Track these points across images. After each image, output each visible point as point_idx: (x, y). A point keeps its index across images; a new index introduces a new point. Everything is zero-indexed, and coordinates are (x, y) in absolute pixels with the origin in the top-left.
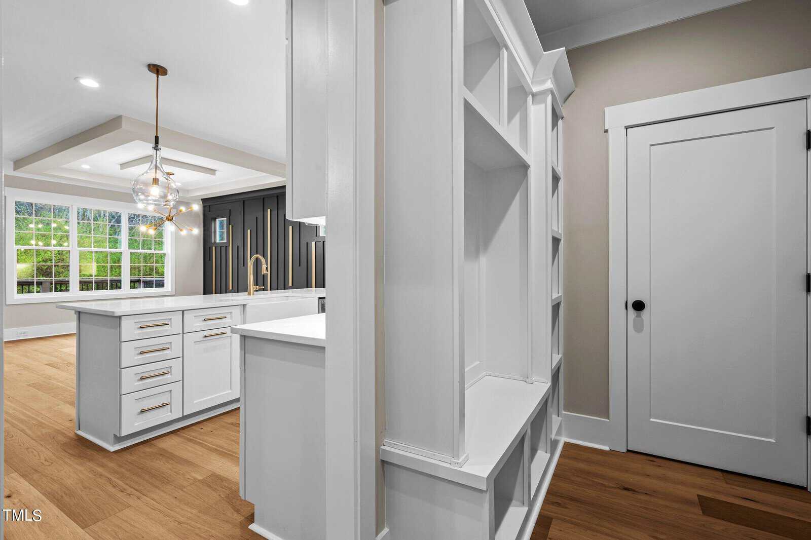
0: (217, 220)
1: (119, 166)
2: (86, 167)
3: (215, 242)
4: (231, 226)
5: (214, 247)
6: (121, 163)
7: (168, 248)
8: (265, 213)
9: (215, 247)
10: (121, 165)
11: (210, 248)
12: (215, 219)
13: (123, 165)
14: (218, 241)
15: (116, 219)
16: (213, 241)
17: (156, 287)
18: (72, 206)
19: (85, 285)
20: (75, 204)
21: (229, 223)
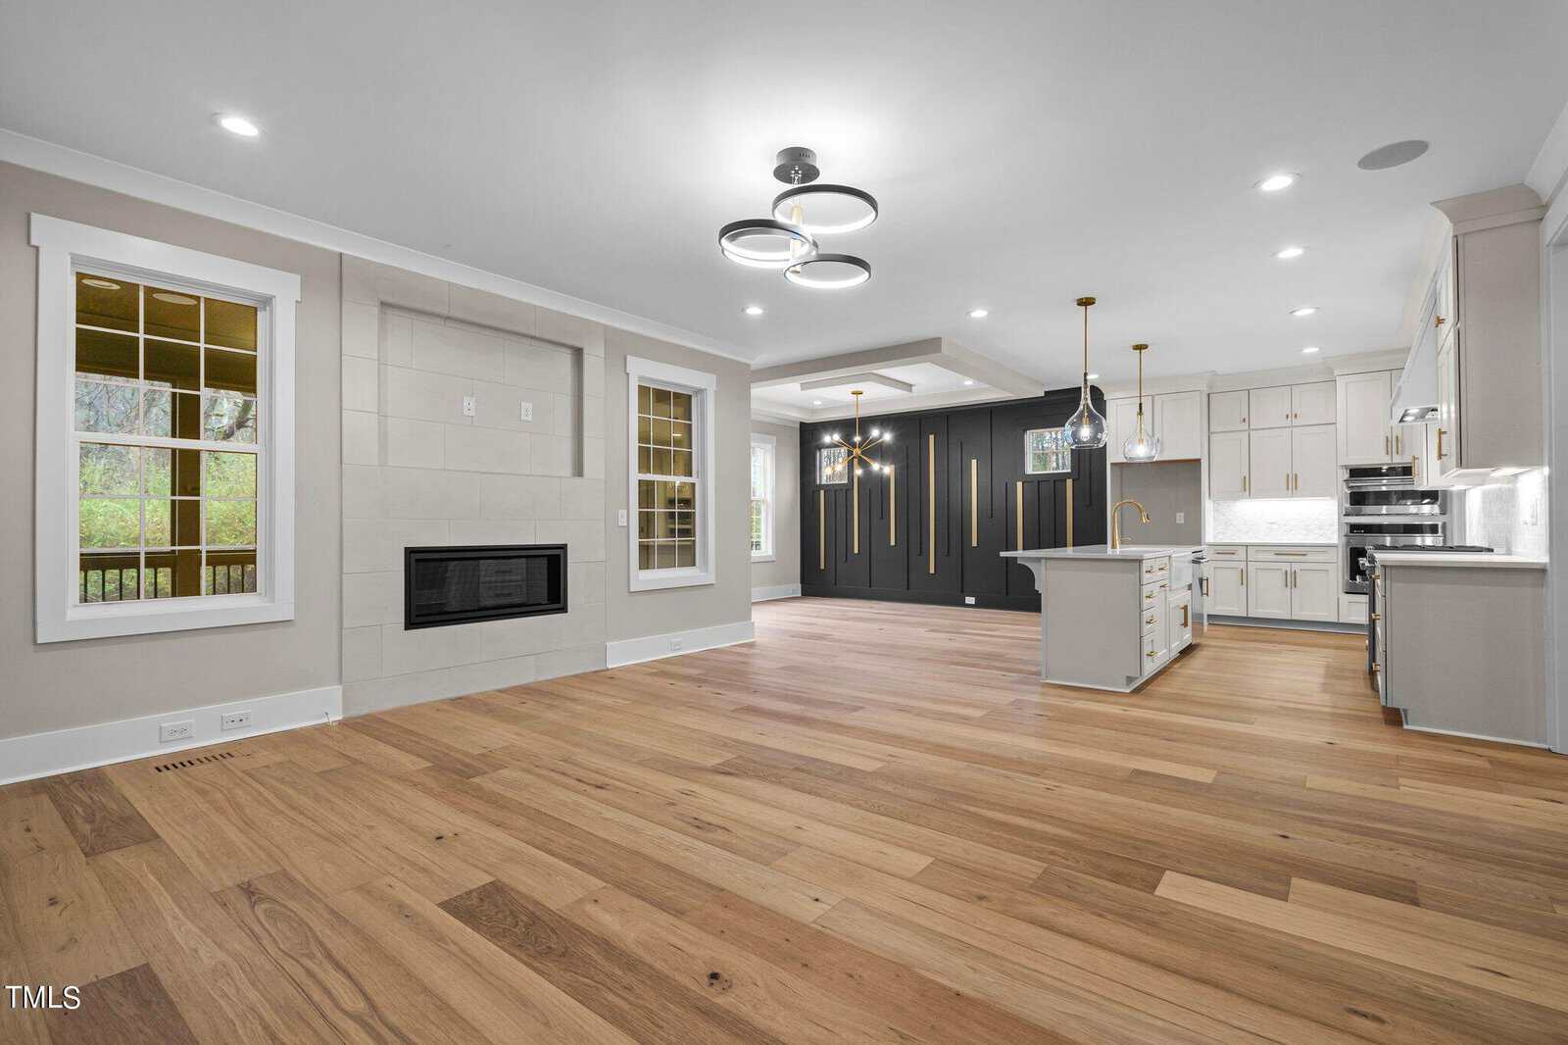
0: (824, 451)
3: (822, 484)
5: (823, 492)
7: (767, 493)
8: (924, 440)
9: (825, 491)
11: (813, 492)
12: (820, 449)
14: (824, 482)
16: (818, 482)
17: (755, 549)
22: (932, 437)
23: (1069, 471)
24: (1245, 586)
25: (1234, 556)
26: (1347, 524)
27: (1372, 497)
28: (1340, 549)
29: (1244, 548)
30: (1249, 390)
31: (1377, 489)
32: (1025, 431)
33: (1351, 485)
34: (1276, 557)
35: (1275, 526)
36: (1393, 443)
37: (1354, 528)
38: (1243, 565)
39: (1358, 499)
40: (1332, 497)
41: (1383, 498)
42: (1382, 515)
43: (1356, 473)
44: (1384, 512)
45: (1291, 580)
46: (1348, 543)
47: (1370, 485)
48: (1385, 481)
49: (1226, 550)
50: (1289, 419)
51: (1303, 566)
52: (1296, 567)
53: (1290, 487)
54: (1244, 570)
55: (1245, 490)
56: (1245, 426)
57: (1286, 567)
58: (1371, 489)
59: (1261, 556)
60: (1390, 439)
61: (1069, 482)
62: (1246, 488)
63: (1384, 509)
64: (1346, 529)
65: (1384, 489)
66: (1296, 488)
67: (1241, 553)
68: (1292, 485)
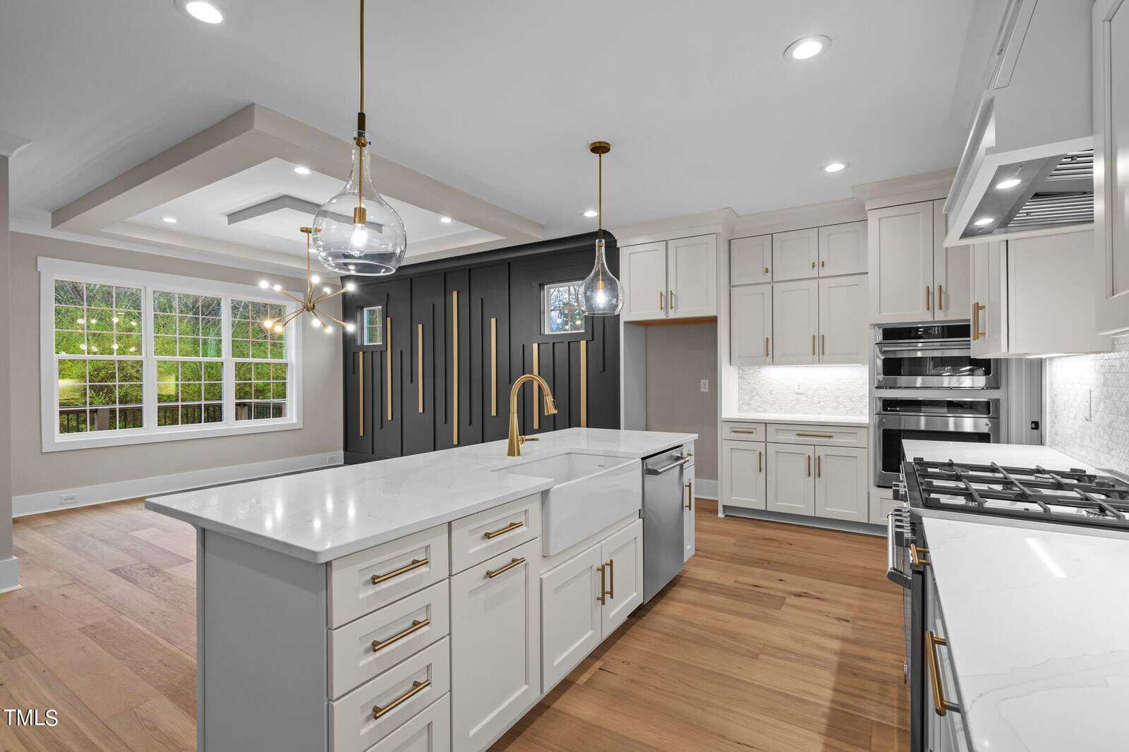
0: (365, 310)
1: (227, 217)
2: (170, 220)
3: (362, 345)
4: (389, 319)
5: (361, 353)
6: (229, 213)
7: (292, 355)
8: (448, 297)
9: (364, 353)
10: (229, 216)
11: (355, 355)
12: (362, 308)
13: (234, 217)
14: (366, 343)
15: (212, 308)
16: (359, 343)
17: (273, 417)
18: (145, 288)
19: (168, 415)
20: (149, 285)
21: (386, 314)
22: (455, 293)
23: (583, 331)
24: (763, 471)
25: (751, 435)
26: (880, 398)
27: (906, 364)
28: (871, 430)
29: (764, 425)
30: (772, 234)
31: (912, 355)
32: (542, 286)
33: (885, 349)
34: (798, 438)
35: (803, 398)
36: (936, 296)
37: (889, 404)
38: (761, 448)
39: (893, 367)
40: (863, 364)
41: (917, 366)
42: (915, 387)
43: (892, 334)
44: (918, 385)
45: (815, 468)
46: (881, 423)
47: (904, 349)
48: (920, 345)
49: (744, 428)
50: (816, 268)
51: (828, 451)
52: (821, 452)
53: (817, 351)
54: (763, 452)
55: (767, 355)
56: (768, 278)
57: (809, 451)
58: (905, 355)
59: (781, 437)
60: (931, 290)
61: (583, 343)
62: (769, 353)
63: (919, 381)
64: (880, 405)
65: (919, 354)
66: (823, 353)
67: (759, 434)
68: (819, 351)
